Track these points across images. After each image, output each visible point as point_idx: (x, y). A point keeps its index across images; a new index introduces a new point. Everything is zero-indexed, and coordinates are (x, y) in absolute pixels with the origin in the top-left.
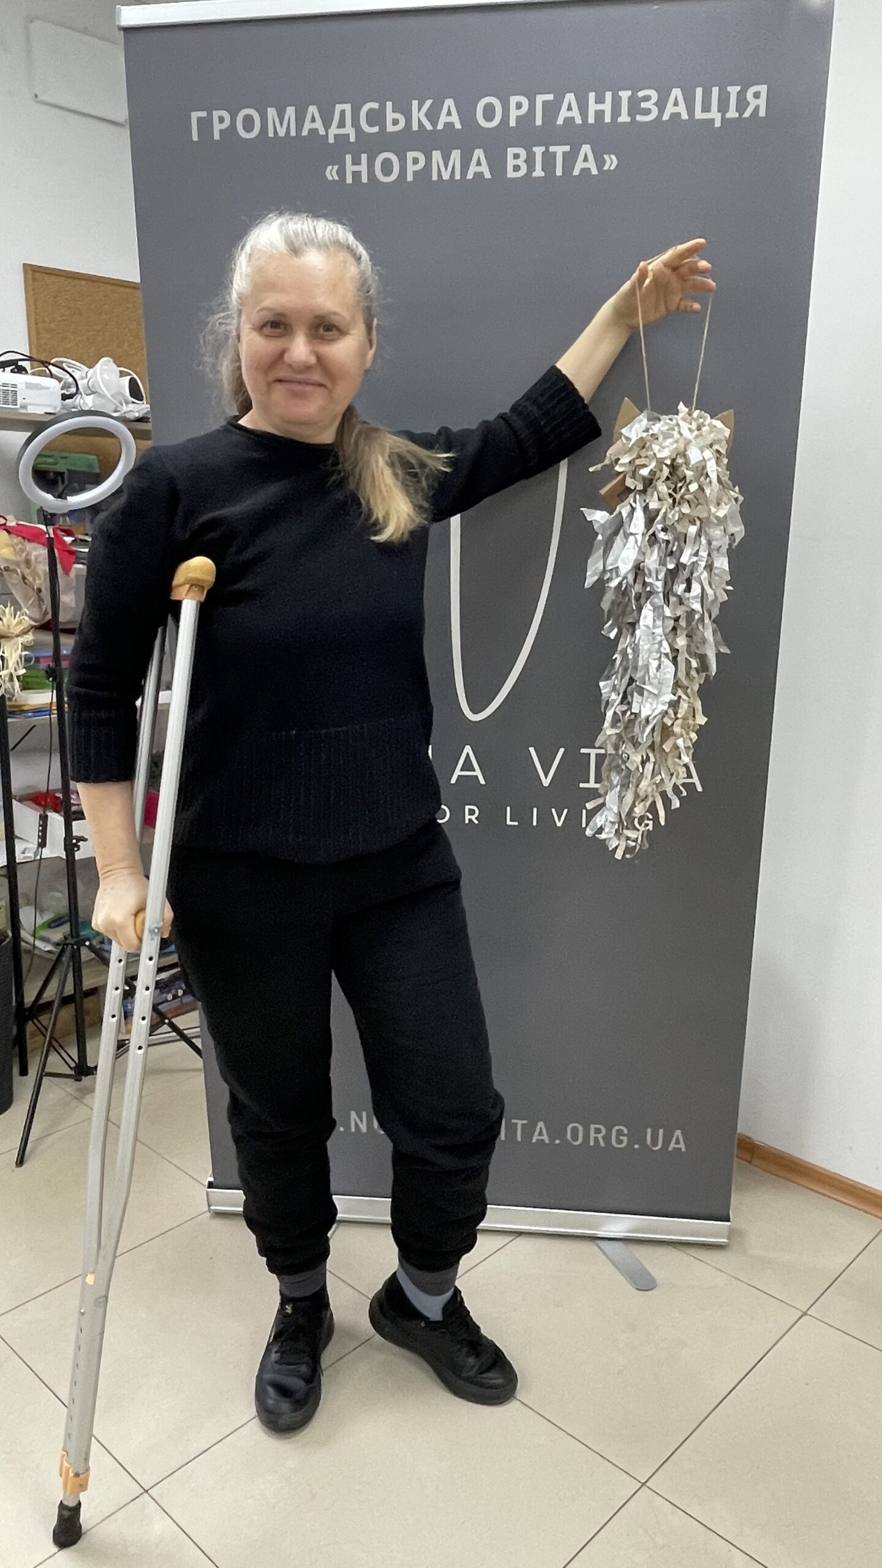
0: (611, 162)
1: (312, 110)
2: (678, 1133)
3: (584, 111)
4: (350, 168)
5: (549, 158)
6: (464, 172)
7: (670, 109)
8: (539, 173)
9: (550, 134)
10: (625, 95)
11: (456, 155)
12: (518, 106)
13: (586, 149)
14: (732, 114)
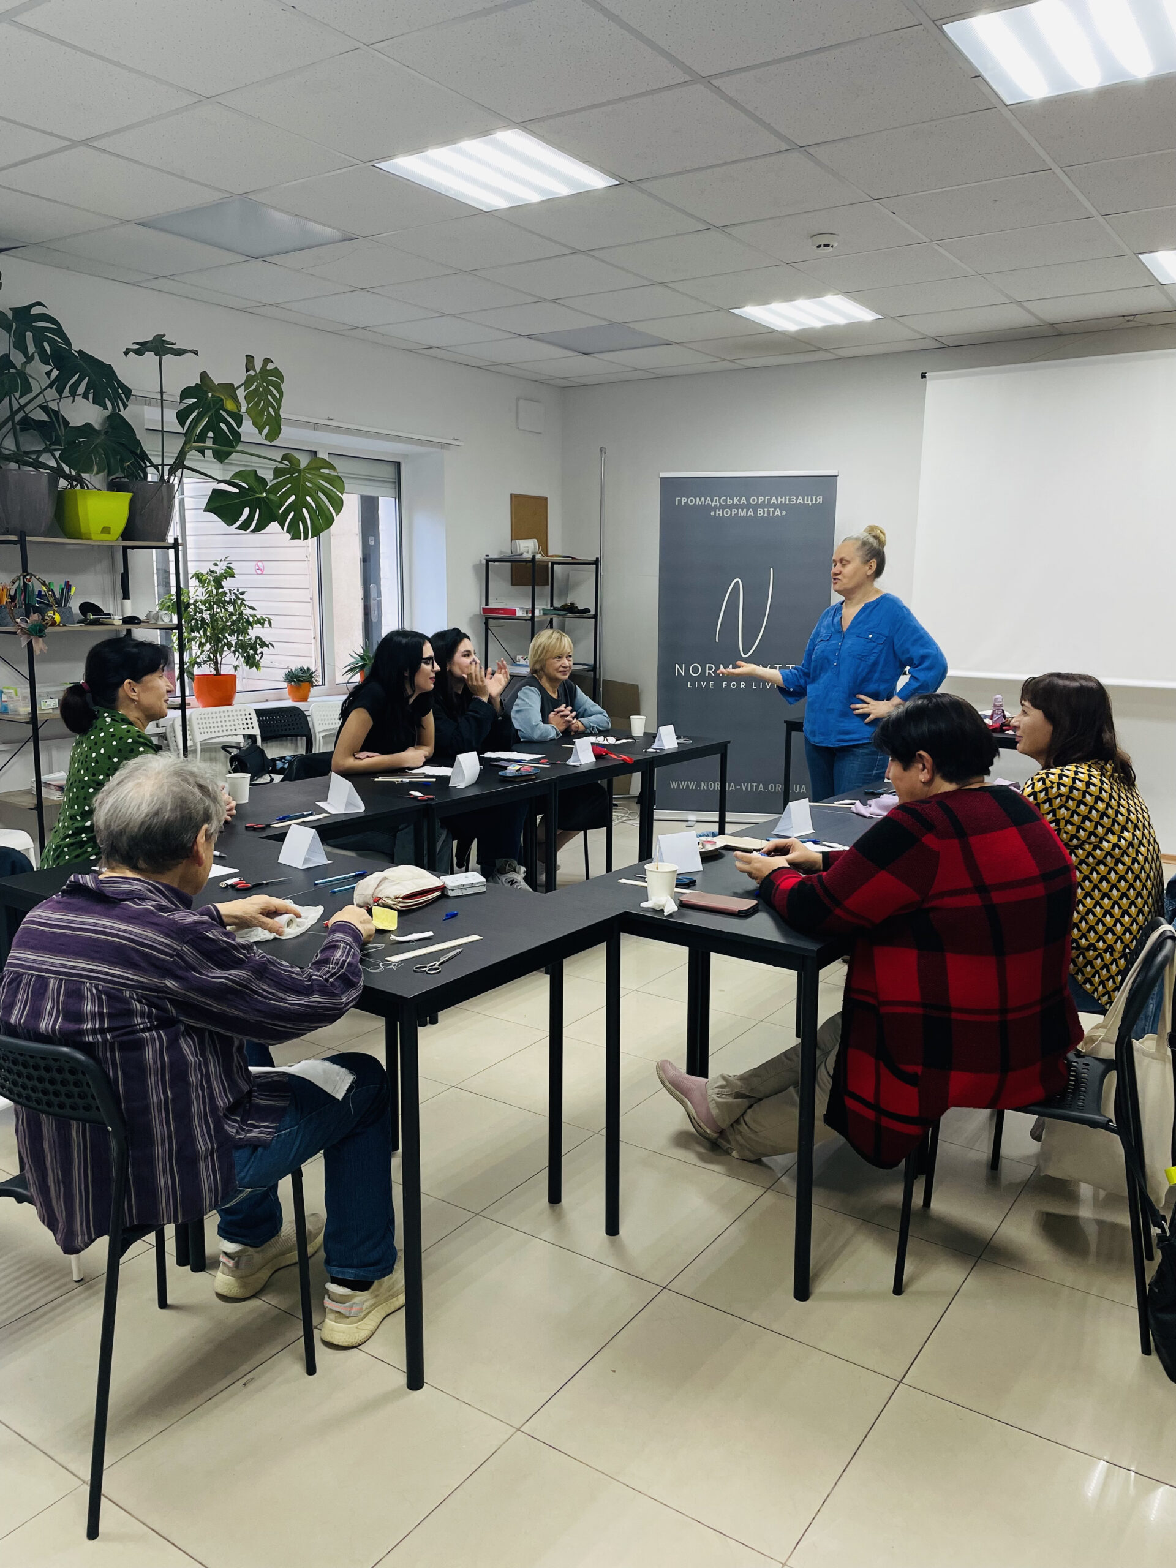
0: (784, 513)
1: (709, 498)
2: (804, 786)
3: (777, 501)
4: (717, 512)
5: (768, 512)
6: (747, 514)
7: (798, 501)
8: (766, 515)
9: (769, 506)
10: (788, 497)
11: (745, 510)
12: (761, 499)
13: (778, 510)
14: (814, 502)
